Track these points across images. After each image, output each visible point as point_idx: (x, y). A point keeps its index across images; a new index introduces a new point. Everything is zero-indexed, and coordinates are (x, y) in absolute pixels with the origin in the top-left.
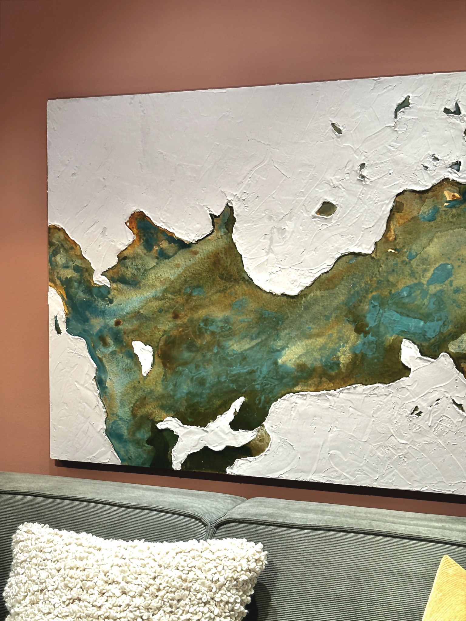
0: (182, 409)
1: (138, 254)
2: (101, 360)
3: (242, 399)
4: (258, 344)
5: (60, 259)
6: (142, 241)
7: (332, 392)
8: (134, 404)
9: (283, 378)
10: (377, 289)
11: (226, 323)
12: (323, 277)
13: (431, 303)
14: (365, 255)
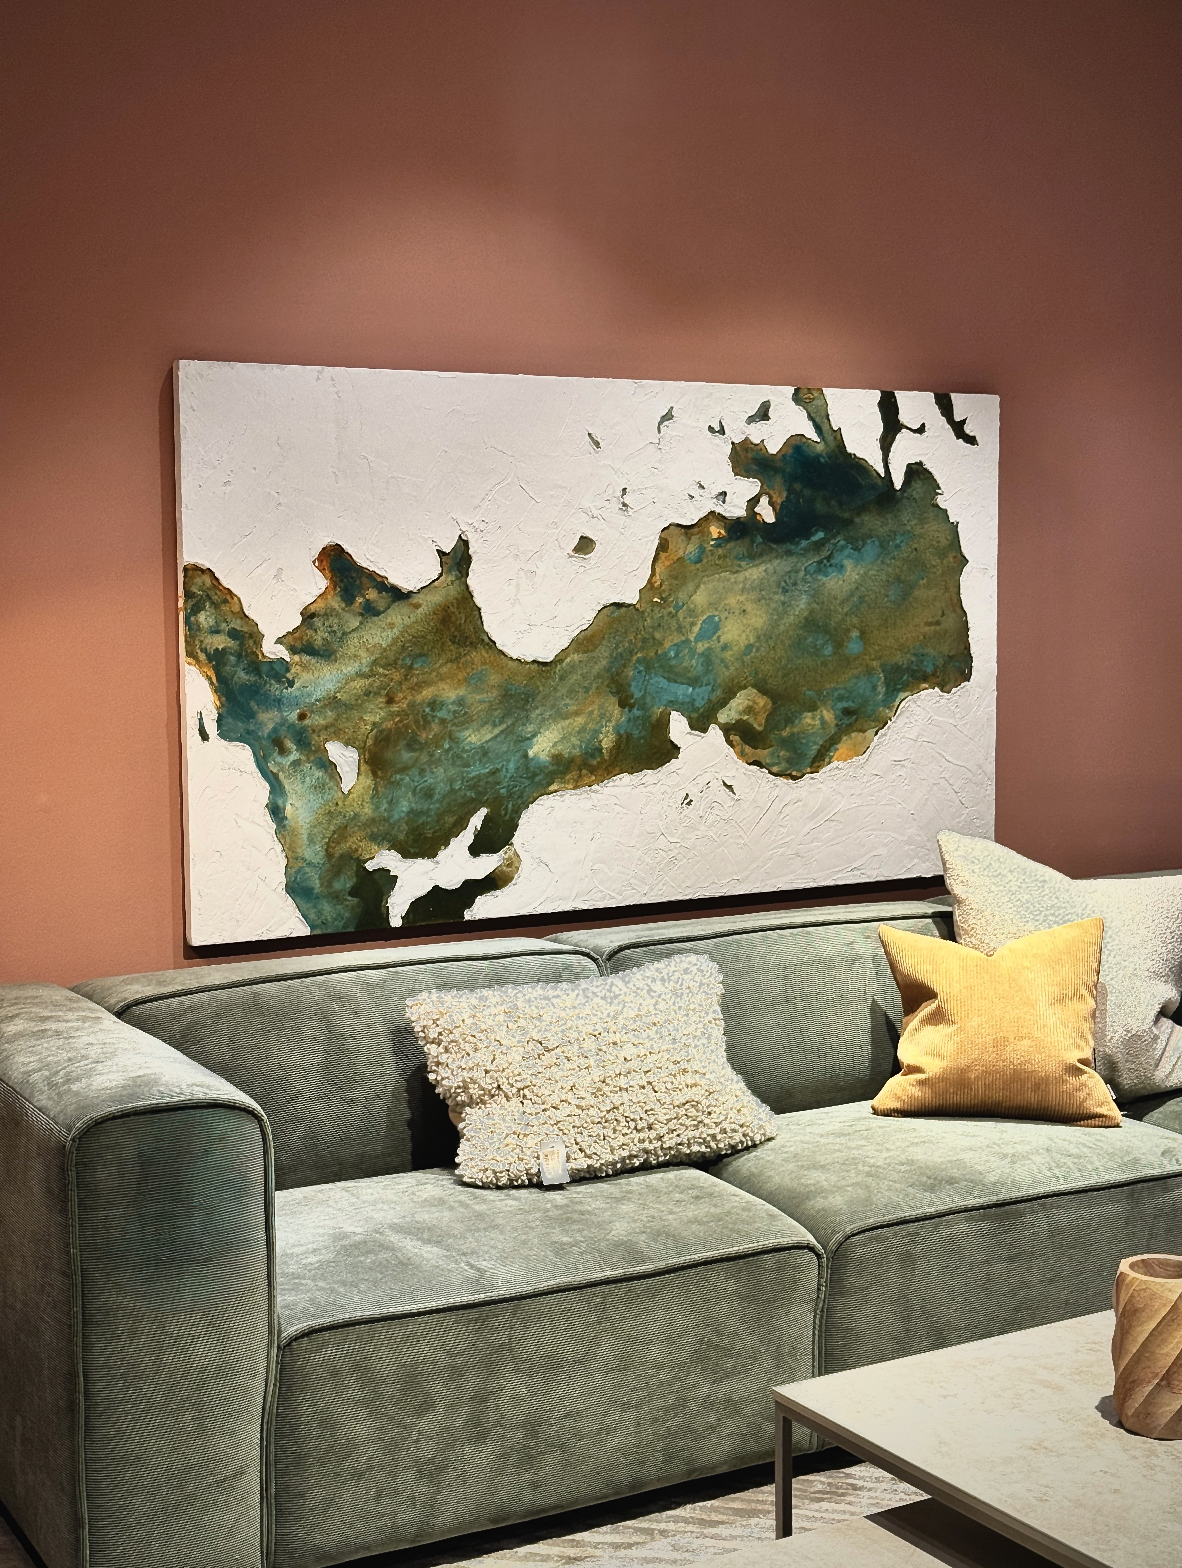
0: (402, 837)
1: (333, 610)
2: (276, 776)
3: (483, 811)
4: (502, 732)
5: (204, 618)
6: (339, 589)
7: (595, 787)
8: (330, 838)
9: (535, 775)
10: (642, 649)
11: (460, 705)
12: (581, 636)
13: (699, 665)
14: (629, 605)
